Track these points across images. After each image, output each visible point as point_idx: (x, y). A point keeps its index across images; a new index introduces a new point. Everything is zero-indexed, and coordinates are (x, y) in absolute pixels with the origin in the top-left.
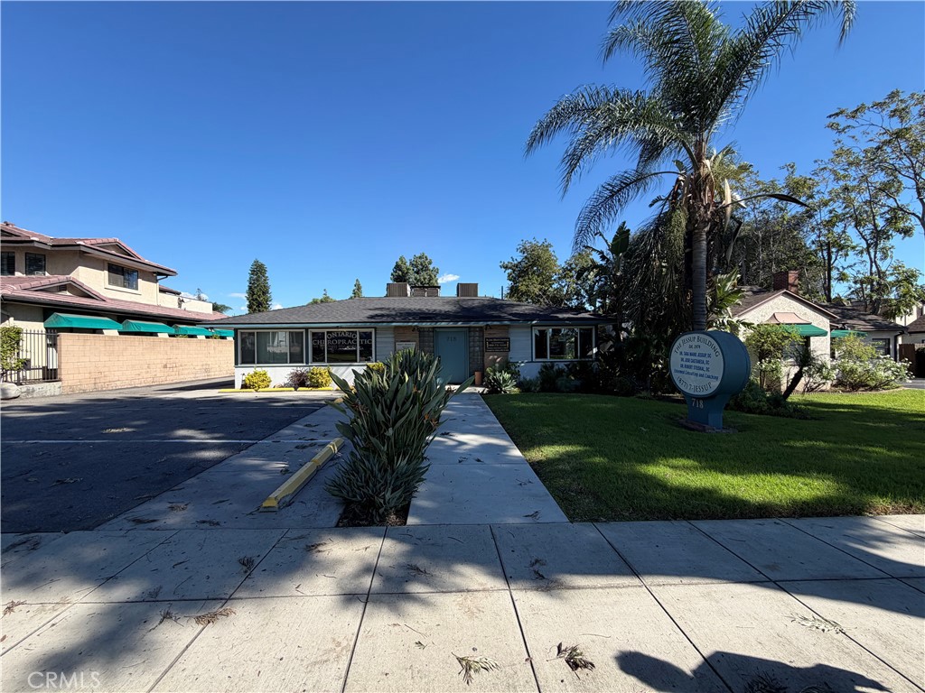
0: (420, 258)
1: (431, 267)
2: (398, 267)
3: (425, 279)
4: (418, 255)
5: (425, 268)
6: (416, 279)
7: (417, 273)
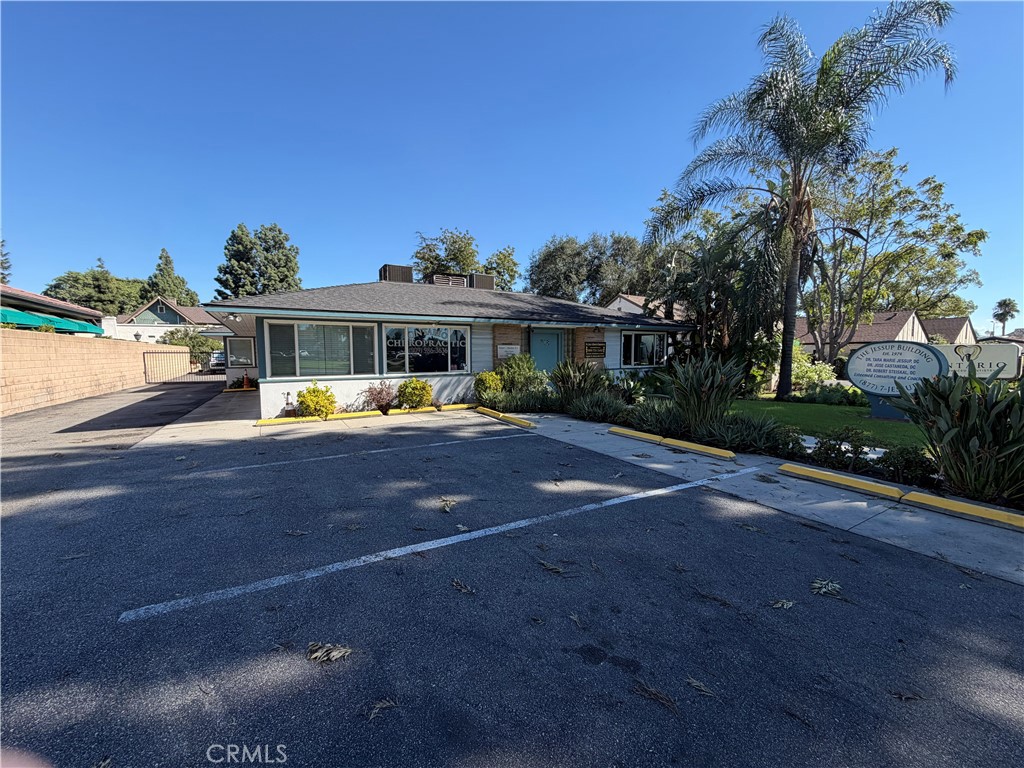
0: (271, 230)
1: (287, 245)
2: (235, 238)
3: (279, 260)
4: (268, 226)
5: (279, 245)
6: (266, 258)
7: (267, 250)
